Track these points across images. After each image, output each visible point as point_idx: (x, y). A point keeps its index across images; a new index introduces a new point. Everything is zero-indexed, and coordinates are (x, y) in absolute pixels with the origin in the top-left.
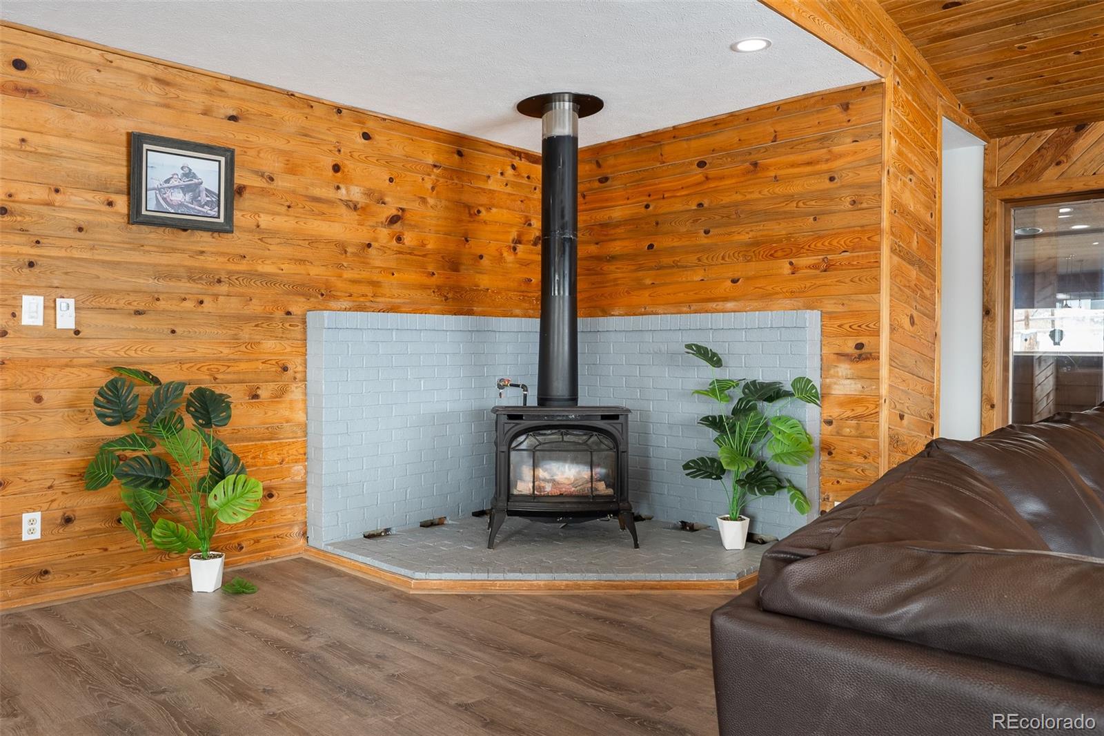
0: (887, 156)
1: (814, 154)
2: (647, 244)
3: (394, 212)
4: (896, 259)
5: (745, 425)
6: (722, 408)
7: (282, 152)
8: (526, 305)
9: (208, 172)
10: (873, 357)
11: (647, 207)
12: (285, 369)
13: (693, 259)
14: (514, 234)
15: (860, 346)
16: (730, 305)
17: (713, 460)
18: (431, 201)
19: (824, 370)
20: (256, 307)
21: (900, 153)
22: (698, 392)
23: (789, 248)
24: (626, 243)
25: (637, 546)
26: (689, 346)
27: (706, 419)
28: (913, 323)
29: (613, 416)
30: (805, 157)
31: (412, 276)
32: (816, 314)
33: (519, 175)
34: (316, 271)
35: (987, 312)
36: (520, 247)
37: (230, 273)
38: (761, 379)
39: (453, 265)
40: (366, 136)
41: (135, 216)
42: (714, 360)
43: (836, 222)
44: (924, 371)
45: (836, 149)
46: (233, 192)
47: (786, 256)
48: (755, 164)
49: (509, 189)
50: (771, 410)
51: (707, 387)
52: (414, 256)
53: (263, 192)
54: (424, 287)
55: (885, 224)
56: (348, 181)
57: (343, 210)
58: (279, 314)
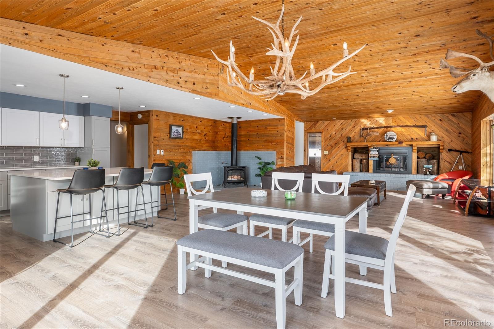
0: (285, 129)
1: (275, 127)
2: (248, 139)
3: (205, 134)
4: (287, 144)
5: (264, 169)
6: (261, 166)
7: (189, 126)
8: (225, 149)
9: (180, 129)
10: (283, 158)
11: (248, 133)
12: (189, 160)
13: (256, 142)
14: (223, 136)
15: (281, 157)
16: (262, 150)
17: (259, 174)
18: (210, 131)
19: (277, 160)
20: (185, 151)
21: (287, 128)
22: (257, 164)
23: (272, 141)
24: (244, 139)
25: (248, 187)
26: (256, 157)
27: (258, 168)
28: (290, 153)
29: (244, 167)
30: (274, 128)
31: (207, 145)
32: (275, 152)
33: (224, 126)
34: (194, 145)
35: (305, 150)
36: (224, 138)
37: (182, 145)
38: (267, 162)
39: (214, 142)
40: (201, 121)
41: (170, 137)
42: (260, 159)
43: (278, 138)
44: (292, 160)
45: (278, 127)
46: (183, 132)
47: (271, 143)
48: (266, 128)
49: (222, 128)
50: (269, 166)
51: (258, 163)
52: (208, 141)
53: (187, 132)
54: (209, 146)
55: (285, 139)
56: (198, 129)
57: (198, 134)
58: (189, 152)
